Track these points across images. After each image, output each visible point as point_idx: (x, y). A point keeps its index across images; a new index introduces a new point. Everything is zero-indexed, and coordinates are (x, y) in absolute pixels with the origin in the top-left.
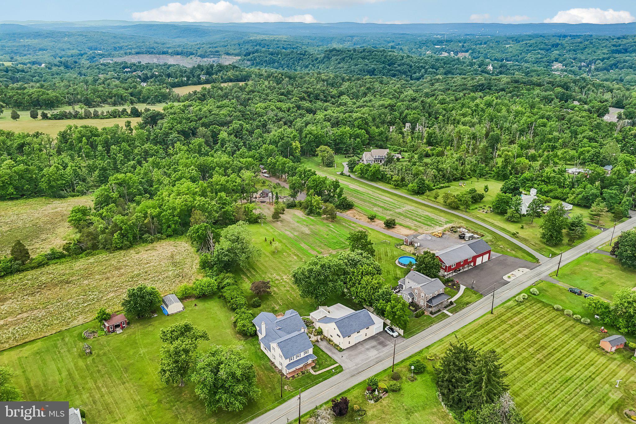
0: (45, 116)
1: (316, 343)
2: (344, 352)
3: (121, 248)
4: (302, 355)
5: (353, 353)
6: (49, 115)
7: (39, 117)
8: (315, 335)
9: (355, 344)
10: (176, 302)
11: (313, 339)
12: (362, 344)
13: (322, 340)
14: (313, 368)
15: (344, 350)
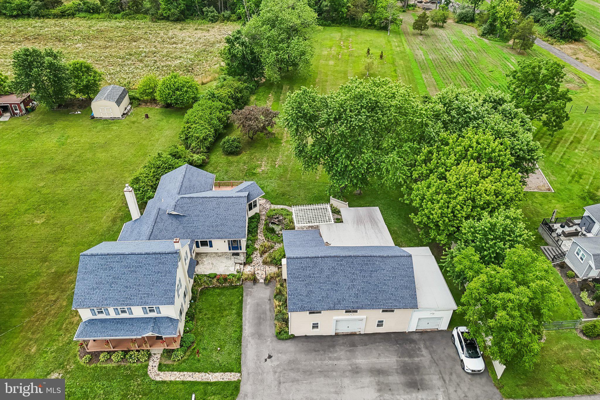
1: (249, 283)
2: (288, 346)
3: (167, 19)
4: (138, 312)
5: (305, 360)
8: (265, 263)
9: (337, 335)
10: (108, 98)
11: (248, 270)
12: (353, 345)
13: (268, 281)
14: (168, 353)
15: (292, 337)
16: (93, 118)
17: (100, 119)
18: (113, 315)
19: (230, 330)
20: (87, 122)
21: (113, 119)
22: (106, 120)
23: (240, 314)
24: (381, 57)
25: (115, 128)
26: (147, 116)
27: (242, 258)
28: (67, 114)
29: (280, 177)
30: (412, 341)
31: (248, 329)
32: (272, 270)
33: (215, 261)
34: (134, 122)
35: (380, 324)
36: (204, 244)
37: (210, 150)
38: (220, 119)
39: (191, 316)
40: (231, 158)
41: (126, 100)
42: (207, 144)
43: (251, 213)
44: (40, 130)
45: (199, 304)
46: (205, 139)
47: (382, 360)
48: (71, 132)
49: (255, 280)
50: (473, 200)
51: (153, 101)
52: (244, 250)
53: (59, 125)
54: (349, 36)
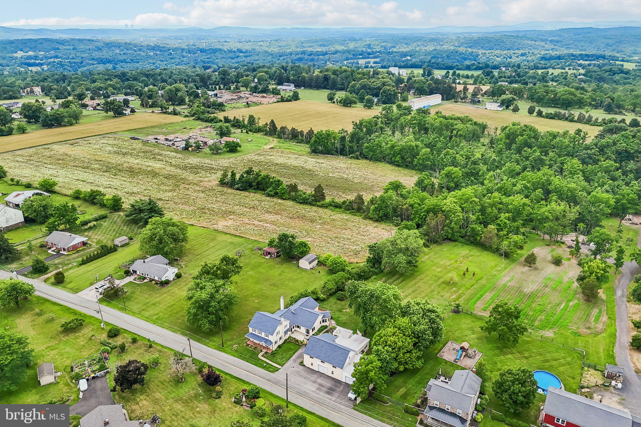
0: (540, 114)
1: (304, 346)
2: (302, 367)
4: (263, 335)
6: (544, 113)
7: (535, 114)
9: (319, 372)
11: (306, 342)
12: (321, 376)
14: (266, 353)
15: (304, 366)
16: (298, 266)
17: (300, 268)
18: (257, 334)
19: (288, 356)
20: (295, 268)
21: (305, 269)
23: (294, 353)
24: (474, 274)
25: (303, 273)
26: (319, 272)
27: (308, 338)
28: (290, 262)
30: (341, 384)
31: (293, 358)
33: (298, 334)
34: (312, 273)
35: (332, 373)
36: (298, 327)
37: (331, 295)
39: (279, 347)
40: (338, 302)
41: (316, 262)
42: (331, 292)
44: (277, 266)
45: (285, 345)
46: (331, 289)
47: (326, 383)
48: (287, 270)
51: (326, 265)
52: (311, 335)
53: (285, 266)
54: (472, 256)
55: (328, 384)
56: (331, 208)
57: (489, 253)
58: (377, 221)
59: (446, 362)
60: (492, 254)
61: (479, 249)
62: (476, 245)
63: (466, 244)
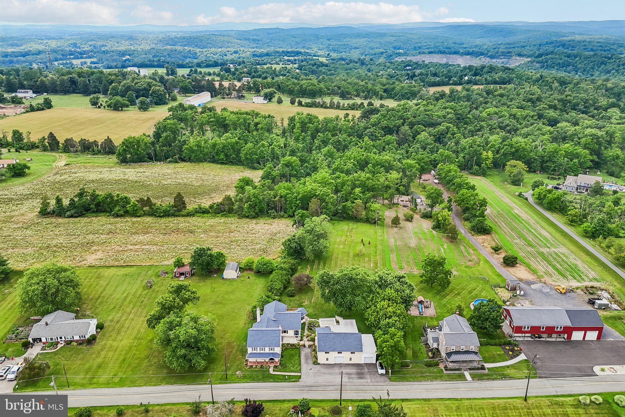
0: (300, 104)
1: (302, 347)
2: (318, 366)
3: (248, 217)
4: (267, 350)
5: (324, 370)
6: (303, 103)
7: (296, 104)
8: (308, 340)
9: (335, 364)
10: (232, 269)
11: (302, 343)
12: (341, 367)
13: (310, 346)
14: (276, 366)
15: (319, 364)
16: (223, 278)
17: (226, 279)
18: (258, 351)
19: (296, 361)
20: (221, 281)
21: (233, 279)
22: (229, 279)
23: (300, 356)
24: (369, 243)
25: (234, 283)
26: (249, 278)
27: (299, 338)
28: (210, 276)
29: (314, 307)
30: (363, 366)
31: (303, 361)
32: (312, 343)
33: (288, 339)
34: (243, 281)
35: (351, 359)
36: (285, 332)
37: (282, 294)
38: (285, 280)
39: (282, 356)
40: (291, 298)
41: (238, 269)
42: (280, 291)
43: (302, 322)
45: (285, 353)
46: (280, 289)
47: (350, 371)
48: (215, 285)
49: (304, 346)
50: (386, 315)
51: (250, 269)
52: (300, 335)
53: (209, 282)
54: (353, 229)
55: (353, 370)
56: (199, 215)
57: (362, 223)
58: (254, 218)
59: (416, 317)
60: (364, 224)
61: (352, 222)
62: (348, 220)
63: (340, 220)
